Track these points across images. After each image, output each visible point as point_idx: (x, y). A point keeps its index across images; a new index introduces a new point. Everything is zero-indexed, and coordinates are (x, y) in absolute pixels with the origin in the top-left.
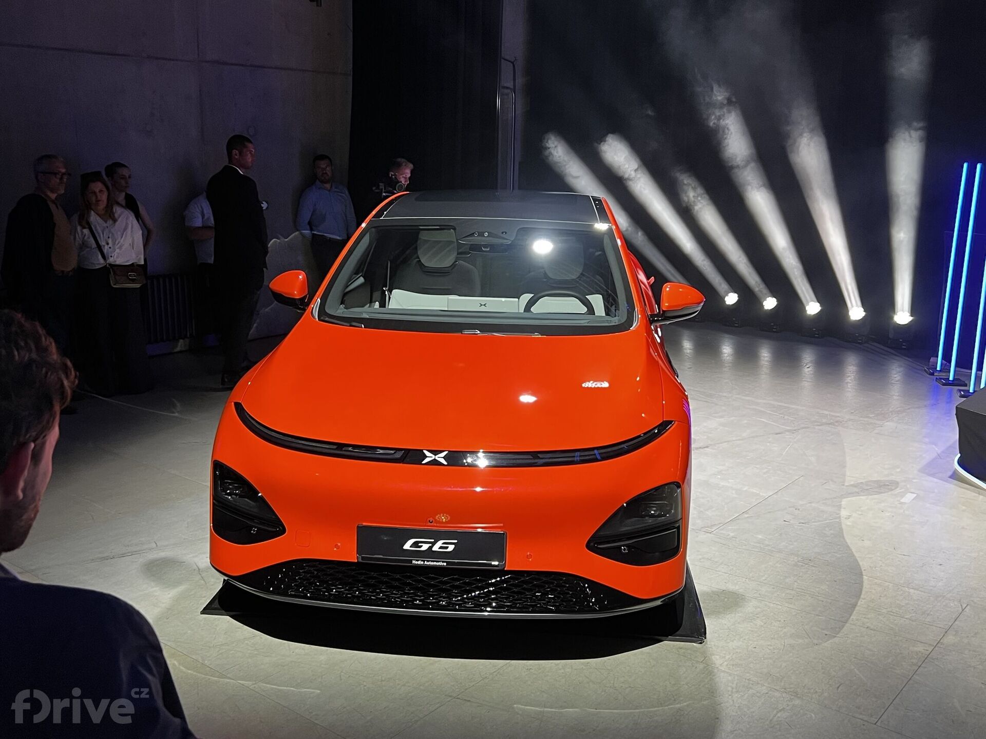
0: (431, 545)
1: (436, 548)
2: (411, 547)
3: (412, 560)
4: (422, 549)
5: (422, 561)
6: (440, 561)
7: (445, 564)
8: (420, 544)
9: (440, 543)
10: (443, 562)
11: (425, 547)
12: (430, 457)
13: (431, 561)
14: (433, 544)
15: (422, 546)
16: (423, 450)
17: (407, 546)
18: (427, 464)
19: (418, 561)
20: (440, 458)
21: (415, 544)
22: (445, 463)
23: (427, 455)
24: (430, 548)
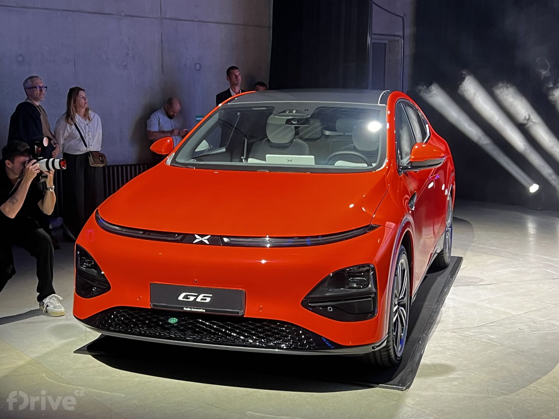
0: (195, 297)
1: (198, 300)
2: (183, 298)
3: (183, 307)
4: (190, 300)
5: (190, 308)
6: (201, 309)
7: (204, 311)
8: (188, 297)
9: (201, 297)
10: (203, 309)
11: (192, 299)
12: (198, 239)
13: (196, 309)
14: (197, 296)
15: (190, 298)
16: (194, 234)
17: (181, 298)
18: (196, 243)
19: (187, 308)
20: (205, 240)
21: (186, 297)
22: (208, 243)
23: (197, 238)
24: (195, 299)
